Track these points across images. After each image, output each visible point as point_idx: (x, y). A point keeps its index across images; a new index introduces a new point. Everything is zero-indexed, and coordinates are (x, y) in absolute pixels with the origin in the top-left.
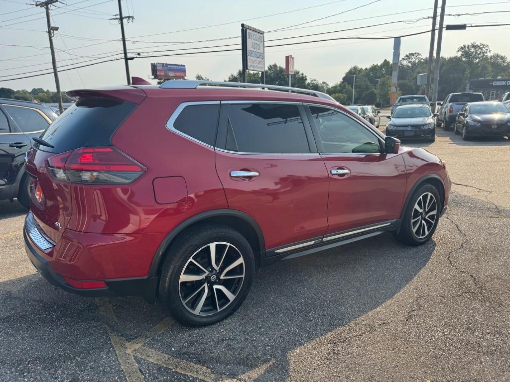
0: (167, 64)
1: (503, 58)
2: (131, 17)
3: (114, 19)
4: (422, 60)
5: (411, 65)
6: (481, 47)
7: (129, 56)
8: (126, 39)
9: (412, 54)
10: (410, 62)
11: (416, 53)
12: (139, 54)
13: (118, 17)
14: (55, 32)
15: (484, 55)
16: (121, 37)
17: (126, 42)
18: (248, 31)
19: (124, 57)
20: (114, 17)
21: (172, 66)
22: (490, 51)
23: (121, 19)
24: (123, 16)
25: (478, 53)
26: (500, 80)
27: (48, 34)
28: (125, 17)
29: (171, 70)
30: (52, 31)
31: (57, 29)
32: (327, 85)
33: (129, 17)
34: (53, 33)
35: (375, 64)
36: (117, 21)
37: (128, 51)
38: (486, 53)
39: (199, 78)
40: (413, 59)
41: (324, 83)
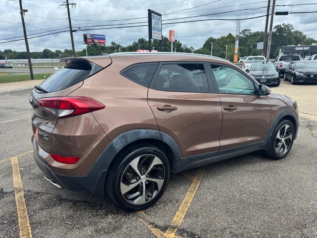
0: (93, 35)
1: (301, 33)
2: (74, 4)
3: (63, 5)
4: (252, 34)
5: (245, 37)
6: (288, 26)
7: (73, 29)
8: (71, 18)
9: (246, 30)
10: (244, 35)
11: (248, 29)
12: (80, 28)
13: (66, 3)
14: (25, 12)
15: (290, 31)
16: (68, 17)
17: (71, 20)
18: (152, 14)
19: (70, 30)
20: (63, 4)
21: (97, 36)
22: (293, 29)
23: (68, 5)
24: (69, 3)
25: (286, 30)
26: (299, 47)
27: (20, 14)
28: (70, 4)
29: (96, 38)
30: (23, 12)
31: (26, 11)
32: (194, 49)
33: (72, 4)
34: (24, 13)
35: (224, 36)
36: (65, 6)
37: (72, 26)
38: (291, 30)
39: (113, 43)
40: (247, 33)
41: (191, 47)
